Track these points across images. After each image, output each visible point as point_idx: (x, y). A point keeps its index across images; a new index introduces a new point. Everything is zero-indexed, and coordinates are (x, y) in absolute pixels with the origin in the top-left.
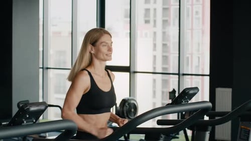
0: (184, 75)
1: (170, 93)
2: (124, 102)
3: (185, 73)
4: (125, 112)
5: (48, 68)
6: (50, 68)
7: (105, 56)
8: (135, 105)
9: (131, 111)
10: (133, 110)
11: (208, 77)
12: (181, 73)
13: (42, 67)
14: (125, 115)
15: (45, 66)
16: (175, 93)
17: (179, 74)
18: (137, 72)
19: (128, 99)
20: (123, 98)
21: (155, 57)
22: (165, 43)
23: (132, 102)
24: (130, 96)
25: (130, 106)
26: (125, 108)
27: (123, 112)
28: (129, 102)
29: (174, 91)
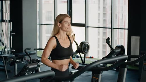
0: (114, 28)
1: (106, 39)
2: (82, 43)
3: (115, 28)
4: (83, 49)
5: (41, 24)
6: (43, 24)
7: (67, 29)
8: (88, 45)
9: (86, 48)
10: (87, 48)
11: (127, 30)
12: (113, 27)
13: (38, 23)
14: (83, 50)
15: (40, 23)
16: (109, 40)
17: (111, 28)
18: (89, 27)
19: (84, 42)
20: (81, 41)
21: (99, 14)
22: (104, 6)
23: (86, 43)
24: (85, 40)
25: (85, 46)
26: (83, 46)
27: (81, 49)
28: (85, 43)
29: (109, 38)
